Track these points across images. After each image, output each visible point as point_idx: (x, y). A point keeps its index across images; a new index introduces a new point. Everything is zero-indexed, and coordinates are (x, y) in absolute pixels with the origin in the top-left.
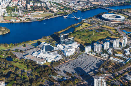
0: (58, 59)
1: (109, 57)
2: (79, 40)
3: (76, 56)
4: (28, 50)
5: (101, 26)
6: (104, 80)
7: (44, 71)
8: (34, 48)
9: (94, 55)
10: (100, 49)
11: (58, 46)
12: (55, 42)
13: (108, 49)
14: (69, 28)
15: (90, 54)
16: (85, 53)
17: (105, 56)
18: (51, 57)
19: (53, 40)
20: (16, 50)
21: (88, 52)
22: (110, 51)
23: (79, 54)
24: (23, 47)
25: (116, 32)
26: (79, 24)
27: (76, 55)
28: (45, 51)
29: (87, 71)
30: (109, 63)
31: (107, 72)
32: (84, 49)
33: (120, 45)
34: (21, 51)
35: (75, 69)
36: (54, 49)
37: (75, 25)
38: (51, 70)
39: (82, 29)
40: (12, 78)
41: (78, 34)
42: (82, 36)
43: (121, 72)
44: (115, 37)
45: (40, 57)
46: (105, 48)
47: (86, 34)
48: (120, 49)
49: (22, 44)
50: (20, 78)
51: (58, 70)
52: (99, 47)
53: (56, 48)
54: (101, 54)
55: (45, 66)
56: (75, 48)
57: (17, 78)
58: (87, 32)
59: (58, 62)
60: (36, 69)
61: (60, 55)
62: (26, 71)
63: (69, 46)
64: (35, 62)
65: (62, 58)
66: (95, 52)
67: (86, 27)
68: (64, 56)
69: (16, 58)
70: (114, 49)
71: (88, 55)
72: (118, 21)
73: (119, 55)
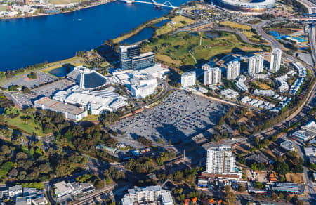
0: (116, 106)
1: (240, 98)
2: (167, 59)
3: (160, 98)
4: (41, 85)
5: (218, 22)
6: (230, 153)
7: (85, 136)
8: (56, 80)
9: (204, 94)
10: (218, 79)
11: (114, 74)
12: (108, 64)
13: (237, 79)
14: (141, 28)
15: (195, 92)
16: (182, 88)
17: (230, 95)
18: (100, 103)
19: (104, 61)
20: (13, 88)
21: (190, 87)
22: (242, 83)
23: (166, 93)
24: (27, 79)
25: (255, 37)
26: (164, 18)
27: (161, 95)
28: (83, 88)
29: (187, 133)
30: (240, 111)
31: (236, 133)
32: (179, 81)
33: (264, 69)
34: (23, 88)
35: (158, 129)
36: (105, 81)
37: (154, 21)
38: (102, 132)
39: (172, 32)
40: (7, 155)
41: (163, 45)
42: (173, 49)
43: (269, 131)
44: (254, 49)
45: (74, 103)
46: (229, 77)
47: (182, 42)
48: (264, 76)
49: (27, 72)
50: (25, 156)
51: (119, 132)
52: (215, 74)
53: (110, 80)
54: (220, 91)
55: (86, 124)
56: (158, 79)
57: (19, 155)
58: (186, 37)
59: (118, 113)
60: (64, 131)
61: (121, 97)
62: (39, 137)
63: (143, 74)
64: (60, 114)
65: (128, 104)
66: (207, 87)
67: (182, 25)
68: (132, 98)
69: (14, 106)
70: (252, 78)
71: (190, 93)
72: (258, 8)
73: (264, 92)
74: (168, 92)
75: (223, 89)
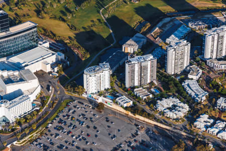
2: (61, 29)
9: (126, 108)
10: (150, 76)
13: (185, 73)
15: (109, 104)
16: (84, 96)
17: (173, 111)
21: (100, 94)
23: (57, 106)
27: (46, 112)
46: (171, 70)
52: (146, 68)
56: (40, 75)
66: (131, 92)
70: (211, 69)
71: (100, 107)
74: (59, 104)
75: (161, 98)
